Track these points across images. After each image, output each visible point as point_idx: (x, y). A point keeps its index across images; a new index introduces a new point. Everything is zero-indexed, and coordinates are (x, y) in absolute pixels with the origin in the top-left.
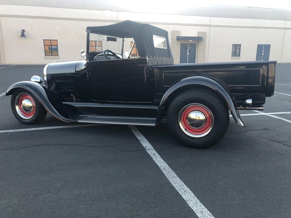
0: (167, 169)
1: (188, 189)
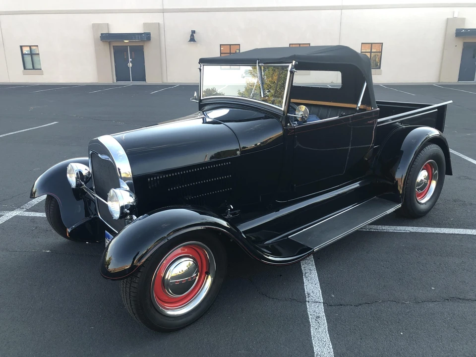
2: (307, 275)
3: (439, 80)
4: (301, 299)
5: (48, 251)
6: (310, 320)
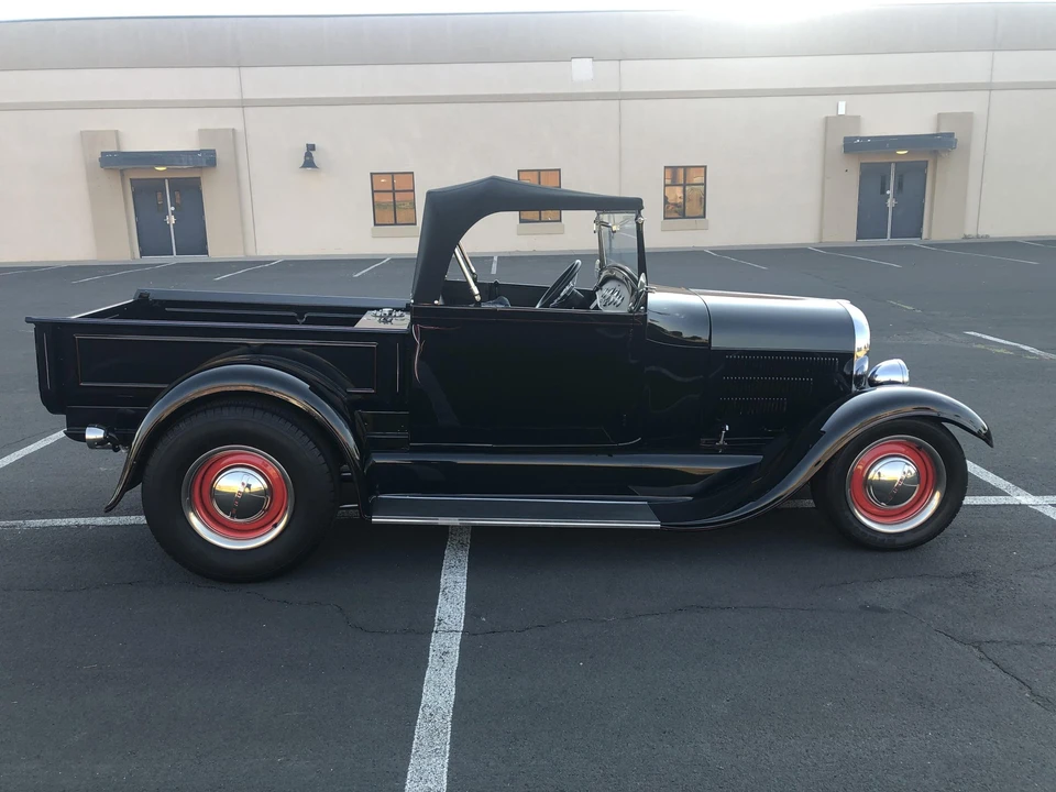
0: (438, 718)
2: (447, 591)
3: (821, 237)
4: (423, 628)
6: (430, 658)
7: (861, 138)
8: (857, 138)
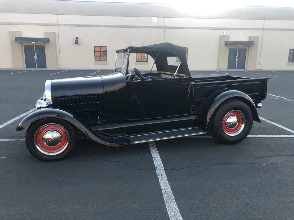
0: (168, 192)
1: (181, 217)
2: (155, 158)
3: (218, 68)
4: (153, 168)
5: (4, 157)
6: (158, 176)
7: (229, 42)
8: (228, 42)
